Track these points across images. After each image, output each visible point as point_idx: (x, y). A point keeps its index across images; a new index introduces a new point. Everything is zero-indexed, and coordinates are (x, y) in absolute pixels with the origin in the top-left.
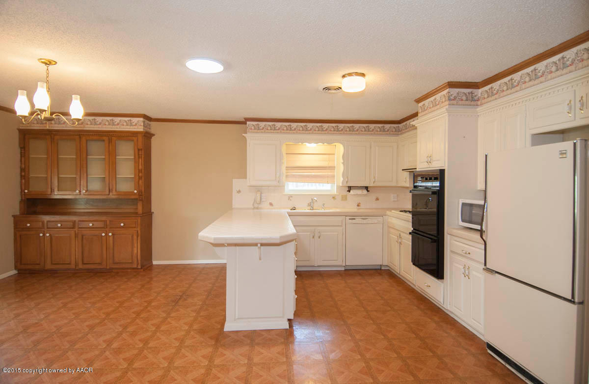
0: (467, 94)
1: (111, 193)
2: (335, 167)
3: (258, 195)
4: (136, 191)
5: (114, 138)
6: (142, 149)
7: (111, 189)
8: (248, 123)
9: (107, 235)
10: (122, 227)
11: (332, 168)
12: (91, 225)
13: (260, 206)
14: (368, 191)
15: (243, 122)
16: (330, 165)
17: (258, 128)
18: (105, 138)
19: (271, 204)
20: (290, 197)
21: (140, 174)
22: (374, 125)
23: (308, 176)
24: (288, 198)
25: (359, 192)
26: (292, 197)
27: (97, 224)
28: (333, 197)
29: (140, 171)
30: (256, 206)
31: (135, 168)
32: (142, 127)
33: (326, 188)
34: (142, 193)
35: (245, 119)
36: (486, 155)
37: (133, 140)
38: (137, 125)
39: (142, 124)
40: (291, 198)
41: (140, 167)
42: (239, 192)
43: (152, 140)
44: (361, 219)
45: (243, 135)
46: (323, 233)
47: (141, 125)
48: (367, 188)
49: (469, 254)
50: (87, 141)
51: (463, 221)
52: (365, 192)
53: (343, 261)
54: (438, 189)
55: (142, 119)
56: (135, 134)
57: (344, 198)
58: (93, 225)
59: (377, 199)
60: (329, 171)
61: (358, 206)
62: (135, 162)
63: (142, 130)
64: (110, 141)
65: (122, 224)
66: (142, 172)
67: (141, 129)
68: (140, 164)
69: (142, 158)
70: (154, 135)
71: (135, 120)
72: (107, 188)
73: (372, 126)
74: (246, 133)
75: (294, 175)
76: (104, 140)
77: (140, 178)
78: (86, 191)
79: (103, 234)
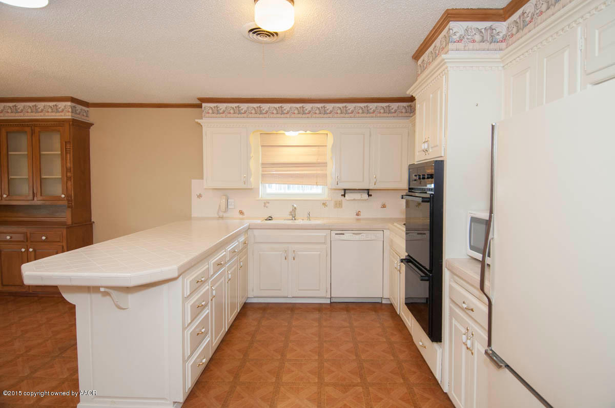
0: (483, 31)
1: (35, 199)
2: (326, 163)
3: (224, 201)
4: (63, 196)
5: (37, 129)
6: (69, 142)
7: (35, 193)
8: (204, 105)
9: (27, 250)
10: (44, 241)
11: (324, 164)
12: (8, 237)
13: (225, 215)
14: (369, 195)
15: (198, 105)
16: (320, 161)
17: (217, 112)
18: (28, 129)
19: (241, 212)
20: (266, 203)
21: (69, 174)
22: (376, 104)
23: (292, 176)
24: (263, 204)
25: (357, 196)
26: (268, 203)
27: (17, 237)
28: (324, 204)
29: (68, 170)
30: (221, 214)
31: (62, 166)
32: (70, 114)
33: (317, 191)
34: (71, 197)
35: (200, 99)
36: (493, 127)
37: (59, 131)
38: (65, 112)
39: (70, 110)
40: (267, 205)
41: (69, 165)
42: (200, 196)
43: (90, 130)
44: (351, 234)
45: (196, 120)
46: (299, 253)
47: (69, 112)
48: (368, 192)
49: (472, 310)
50: (7, 133)
51: (472, 248)
52: (365, 196)
53: (327, 292)
54: (433, 193)
55: (69, 104)
56: (60, 123)
57: (339, 205)
58: (11, 238)
59: (384, 206)
60: (318, 168)
61: (357, 215)
62: (62, 159)
63: (70, 117)
64: (33, 133)
65: (44, 238)
66: (71, 172)
67: (68, 116)
68: (68, 161)
69: (70, 153)
70: (92, 124)
71: (61, 105)
72: (31, 193)
73: (373, 106)
74: (202, 119)
75: (273, 174)
76: (26, 132)
77: (69, 179)
78: (8, 196)
79: (23, 250)
